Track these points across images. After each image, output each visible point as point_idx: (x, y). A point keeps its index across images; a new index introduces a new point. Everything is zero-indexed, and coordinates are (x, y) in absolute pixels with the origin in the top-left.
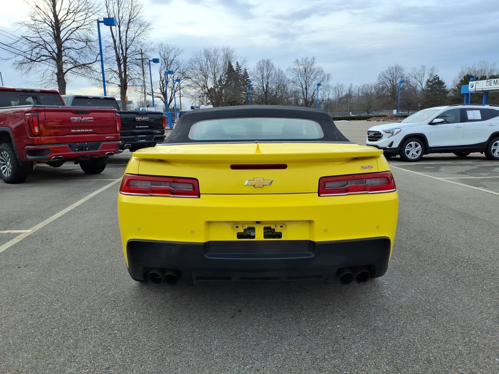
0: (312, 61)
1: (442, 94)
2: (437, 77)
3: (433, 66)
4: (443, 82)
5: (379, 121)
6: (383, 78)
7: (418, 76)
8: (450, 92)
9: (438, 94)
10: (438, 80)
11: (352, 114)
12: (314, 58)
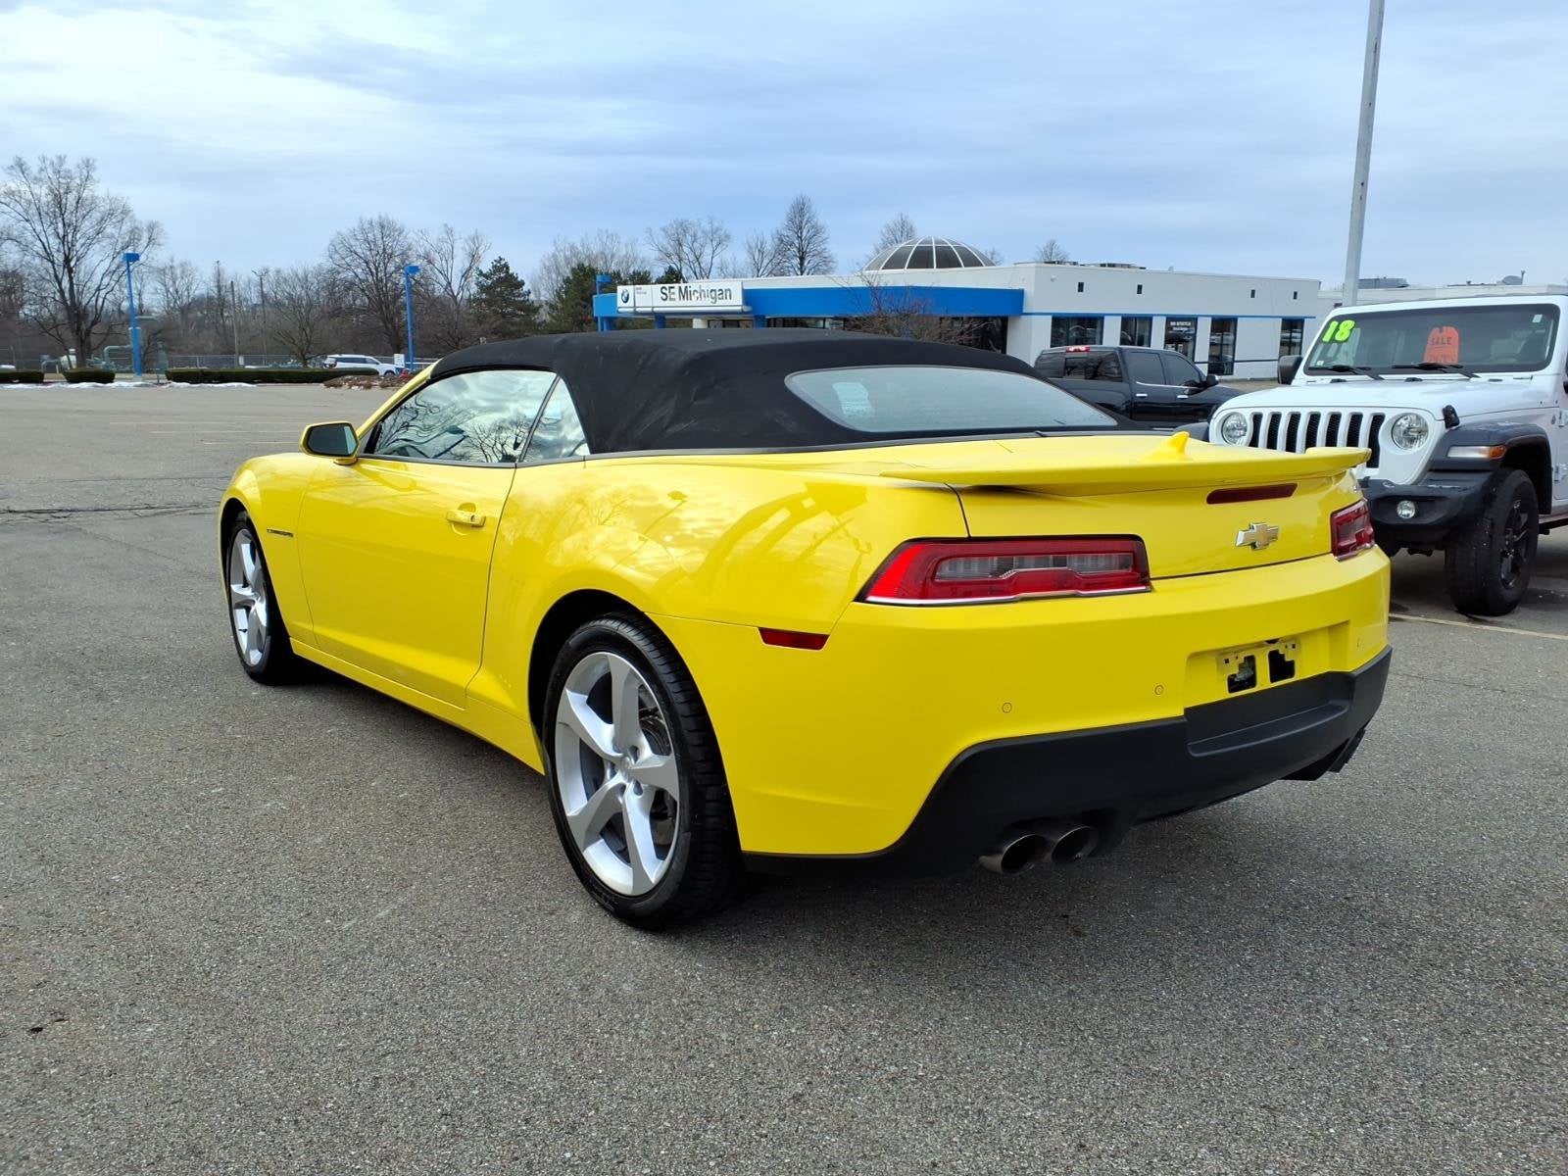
0: (81, 172)
1: (519, 312)
2: (503, 263)
3: (476, 230)
4: (519, 279)
5: (368, 387)
6: (343, 252)
7: (437, 257)
8: (541, 311)
9: (509, 313)
10: (507, 272)
11: (247, 363)
12: (91, 162)
